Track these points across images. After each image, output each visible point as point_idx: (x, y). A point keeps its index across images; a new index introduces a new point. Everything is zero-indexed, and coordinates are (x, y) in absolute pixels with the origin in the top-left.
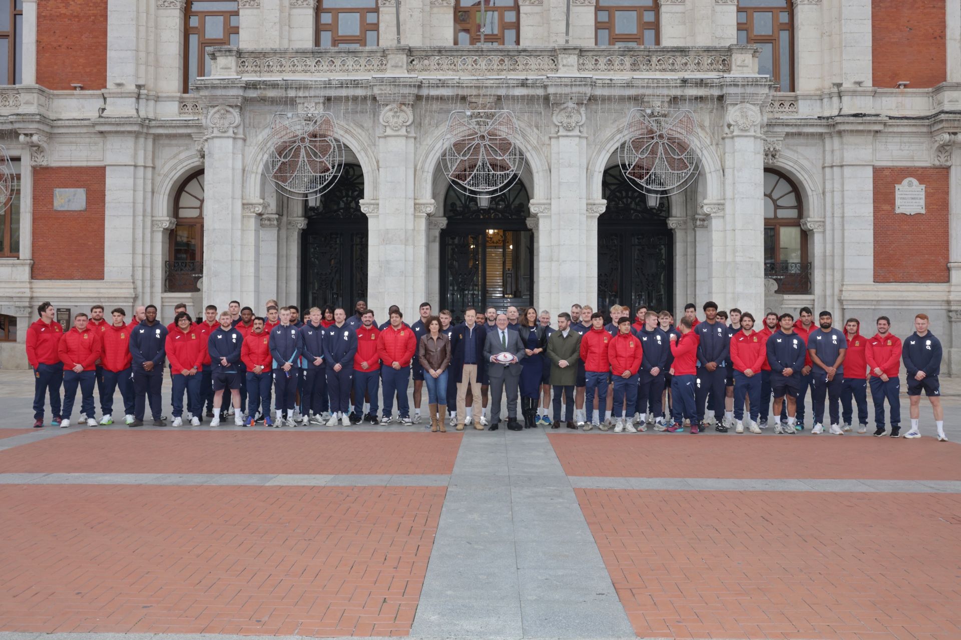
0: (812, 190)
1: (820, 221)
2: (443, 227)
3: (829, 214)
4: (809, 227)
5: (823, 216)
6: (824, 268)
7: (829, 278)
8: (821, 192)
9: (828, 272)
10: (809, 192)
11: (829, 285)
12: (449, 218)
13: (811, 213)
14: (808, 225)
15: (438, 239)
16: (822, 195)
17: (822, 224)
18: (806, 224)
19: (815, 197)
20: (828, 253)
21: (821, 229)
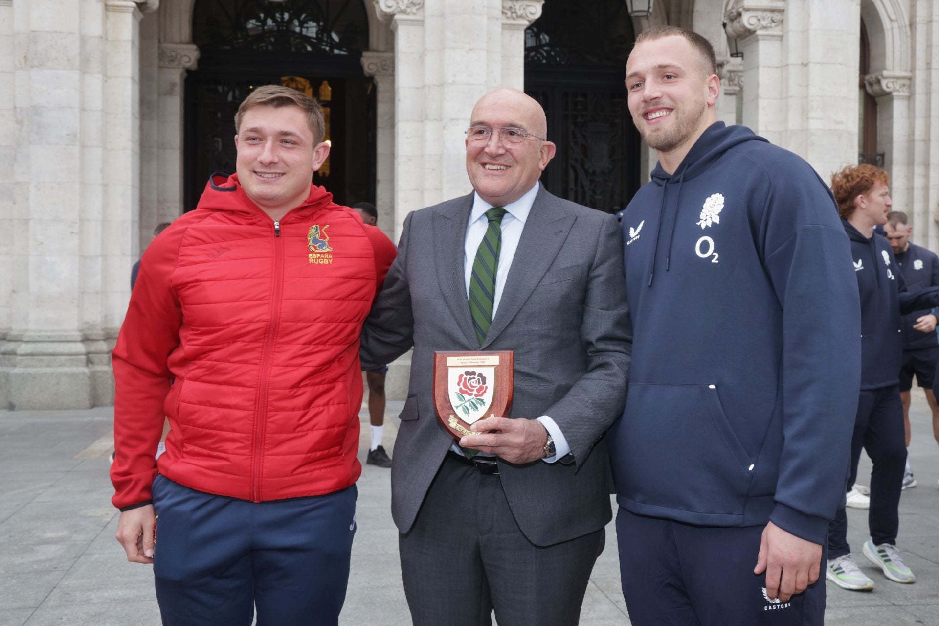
0: (891, 20)
1: (904, 78)
2: (188, 65)
3: (920, 63)
4: (884, 87)
5: (909, 68)
6: (910, 163)
7: (918, 182)
8: (907, 23)
9: (918, 170)
10: (886, 24)
11: (918, 194)
12: (201, 48)
13: (889, 62)
14: (884, 83)
15: (178, 91)
16: (908, 29)
17: (907, 82)
18: (879, 82)
19: (896, 31)
20: (918, 135)
21: (905, 93)
